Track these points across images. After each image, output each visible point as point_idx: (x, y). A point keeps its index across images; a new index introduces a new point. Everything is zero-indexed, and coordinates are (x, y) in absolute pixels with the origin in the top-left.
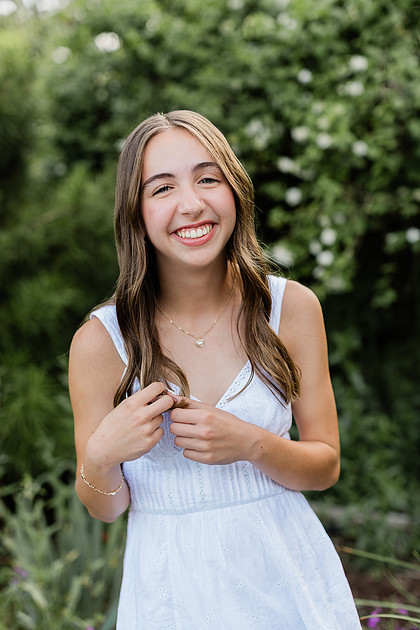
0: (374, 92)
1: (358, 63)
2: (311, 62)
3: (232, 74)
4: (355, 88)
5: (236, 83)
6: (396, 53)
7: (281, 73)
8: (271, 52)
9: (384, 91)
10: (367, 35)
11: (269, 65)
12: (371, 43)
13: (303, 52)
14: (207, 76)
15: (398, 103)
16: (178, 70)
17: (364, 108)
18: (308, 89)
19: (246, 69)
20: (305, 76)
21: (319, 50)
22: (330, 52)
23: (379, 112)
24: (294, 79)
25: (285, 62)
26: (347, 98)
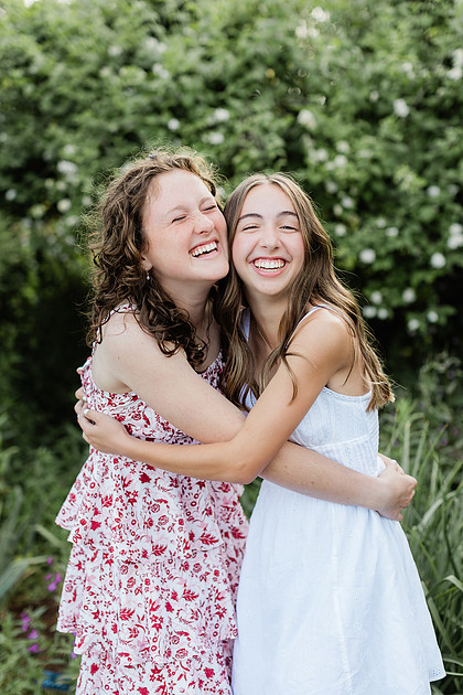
0: (232, 142)
1: (222, 115)
2: (179, 111)
3: (109, 117)
4: (216, 138)
5: (113, 127)
6: (257, 106)
7: (152, 120)
8: (144, 100)
9: (242, 142)
10: (231, 88)
11: (141, 112)
12: (235, 96)
13: (172, 102)
14: (86, 119)
15: (254, 153)
16: (60, 110)
17: (223, 157)
18: (178, 135)
19: (121, 114)
20: (174, 124)
21: (187, 100)
22: (197, 102)
23: (237, 160)
24: (165, 127)
25: (157, 111)
26: (211, 146)
